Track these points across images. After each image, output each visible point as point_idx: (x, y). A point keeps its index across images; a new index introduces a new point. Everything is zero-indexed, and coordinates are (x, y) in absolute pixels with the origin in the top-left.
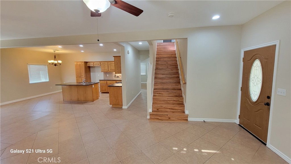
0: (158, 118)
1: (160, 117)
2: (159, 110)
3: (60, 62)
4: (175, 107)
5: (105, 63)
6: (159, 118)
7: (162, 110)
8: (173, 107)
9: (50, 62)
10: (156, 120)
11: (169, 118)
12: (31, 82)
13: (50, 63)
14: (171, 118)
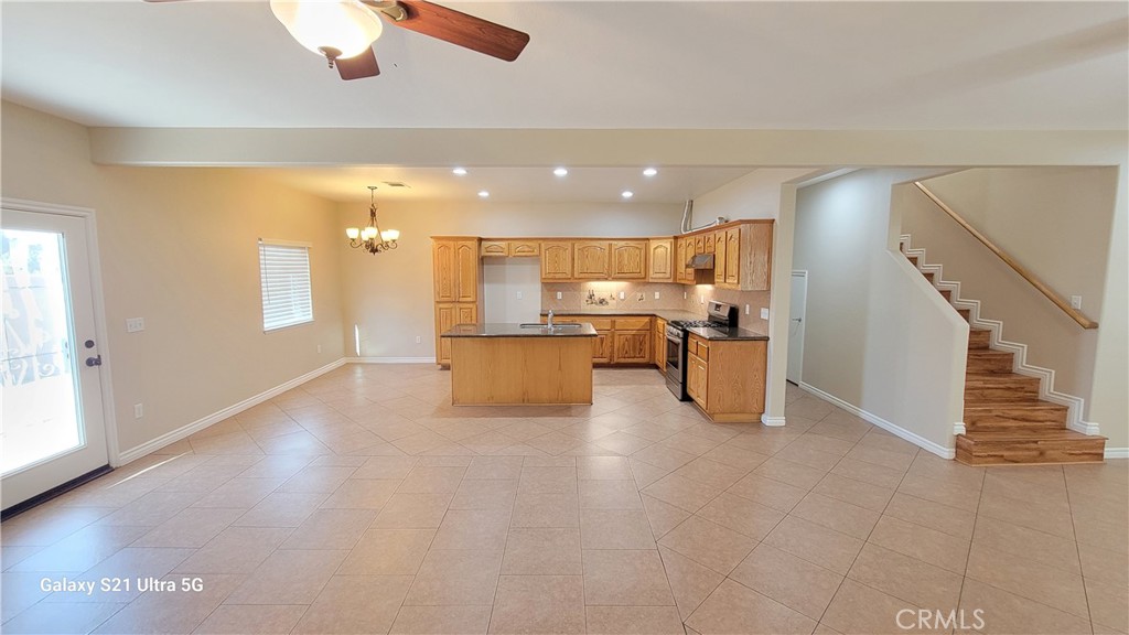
0: (1002, 456)
1: (1009, 449)
2: (979, 424)
3: (390, 235)
4: (1036, 413)
5: (560, 244)
6: (1006, 454)
7: (988, 424)
8: (1029, 413)
9: (352, 233)
10: (994, 462)
11: (1042, 454)
12: (270, 324)
13: (353, 240)
14: (1048, 452)
